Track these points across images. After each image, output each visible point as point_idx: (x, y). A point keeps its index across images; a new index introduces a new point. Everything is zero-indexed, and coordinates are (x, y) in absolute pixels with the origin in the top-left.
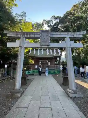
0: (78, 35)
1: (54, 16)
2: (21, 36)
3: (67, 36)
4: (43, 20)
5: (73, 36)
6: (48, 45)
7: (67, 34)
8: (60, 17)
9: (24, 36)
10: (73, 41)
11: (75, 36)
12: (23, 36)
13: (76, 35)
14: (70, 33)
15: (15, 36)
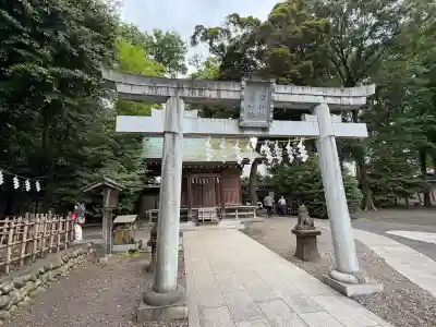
0: (354, 97)
1: (236, 16)
2: (171, 93)
3: (321, 99)
4: (197, 27)
5: (338, 101)
6: (265, 129)
7: (321, 93)
8: (257, 22)
9: (179, 95)
10: (339, 118)
11: (345, 101)
12: (176, 93)
13: (348, 97)
14: (330, 92)
15: (147, 92)
